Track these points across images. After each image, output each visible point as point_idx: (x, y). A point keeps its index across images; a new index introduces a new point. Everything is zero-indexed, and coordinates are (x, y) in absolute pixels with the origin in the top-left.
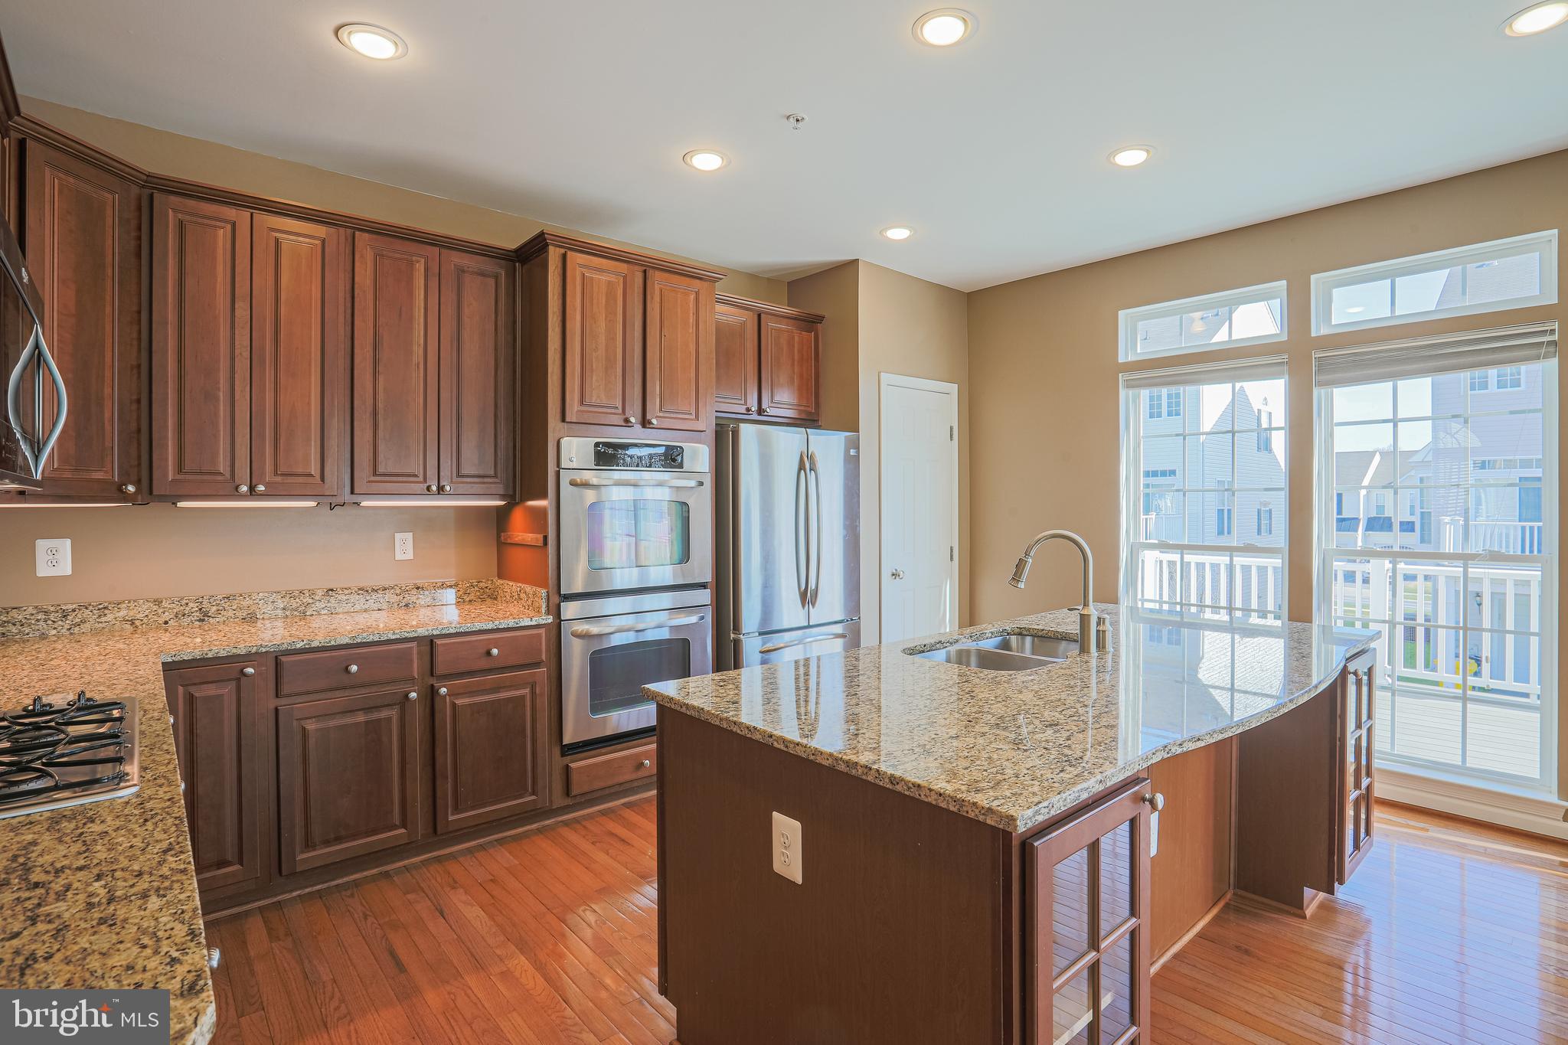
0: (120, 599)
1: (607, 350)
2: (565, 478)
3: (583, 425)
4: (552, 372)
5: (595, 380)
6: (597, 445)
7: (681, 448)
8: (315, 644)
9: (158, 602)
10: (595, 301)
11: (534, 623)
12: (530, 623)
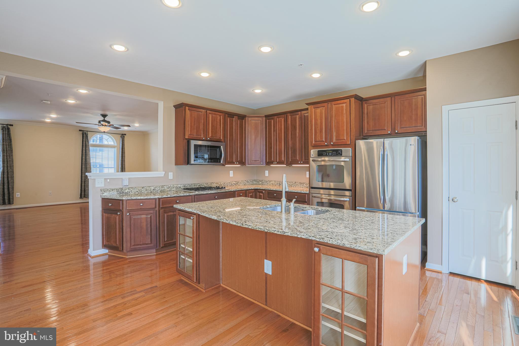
0: (271, 180)
1: (320, 127)
2: (311, 159)
3: (315, 146)
4: (309, 135)
5: (318, 134)
6: (318, 151)
7: (341, 150)
8: (271, 189)
9: (275, 181)
10: (317, 115)
11: (304, 192)
12: (303, 192)
